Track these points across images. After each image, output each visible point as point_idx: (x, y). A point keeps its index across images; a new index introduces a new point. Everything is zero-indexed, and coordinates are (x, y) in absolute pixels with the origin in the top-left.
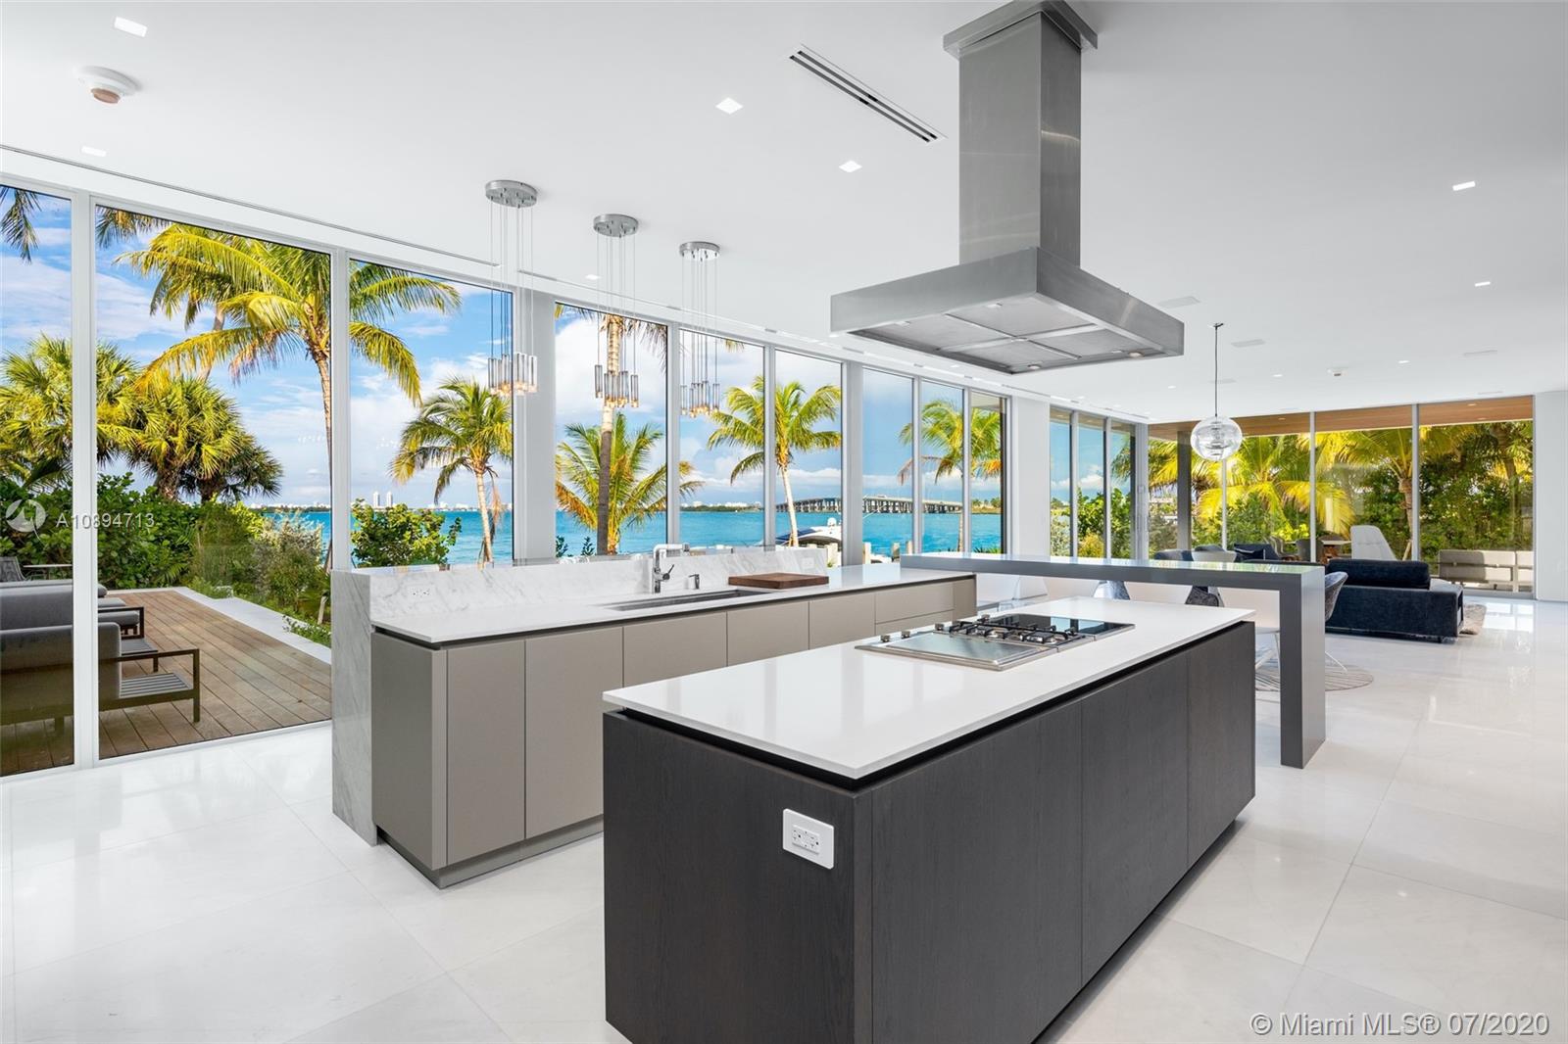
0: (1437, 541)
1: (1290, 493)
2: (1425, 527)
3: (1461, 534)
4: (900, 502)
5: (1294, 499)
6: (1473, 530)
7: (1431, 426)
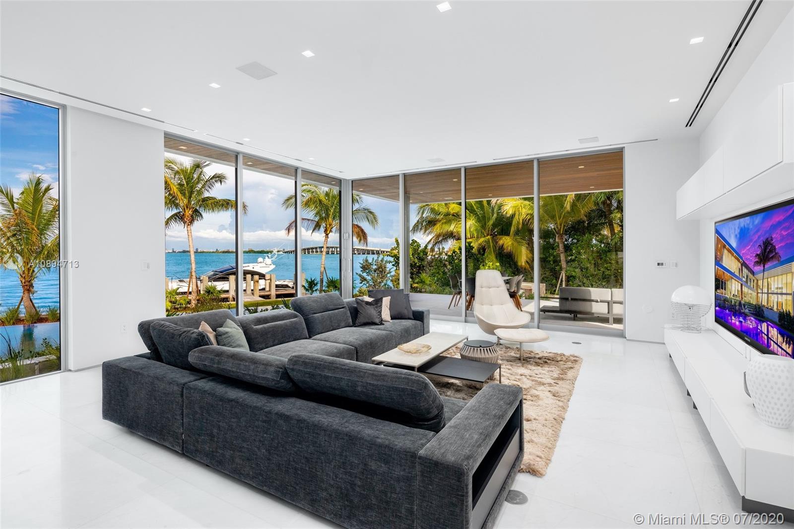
0: (575, 272)
1: (501, 242)
2: (569, 264)
3: (587, 269)
4: (357, 249)
5: (503, 246)
6: (593, 266)
7: (574, 193)
